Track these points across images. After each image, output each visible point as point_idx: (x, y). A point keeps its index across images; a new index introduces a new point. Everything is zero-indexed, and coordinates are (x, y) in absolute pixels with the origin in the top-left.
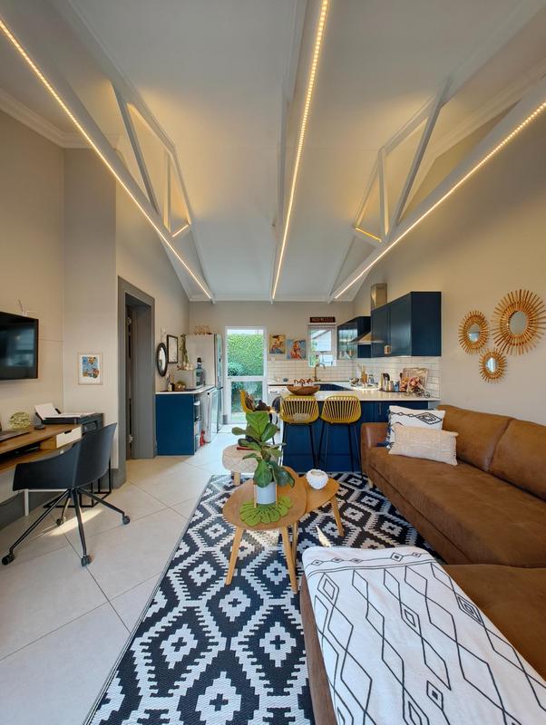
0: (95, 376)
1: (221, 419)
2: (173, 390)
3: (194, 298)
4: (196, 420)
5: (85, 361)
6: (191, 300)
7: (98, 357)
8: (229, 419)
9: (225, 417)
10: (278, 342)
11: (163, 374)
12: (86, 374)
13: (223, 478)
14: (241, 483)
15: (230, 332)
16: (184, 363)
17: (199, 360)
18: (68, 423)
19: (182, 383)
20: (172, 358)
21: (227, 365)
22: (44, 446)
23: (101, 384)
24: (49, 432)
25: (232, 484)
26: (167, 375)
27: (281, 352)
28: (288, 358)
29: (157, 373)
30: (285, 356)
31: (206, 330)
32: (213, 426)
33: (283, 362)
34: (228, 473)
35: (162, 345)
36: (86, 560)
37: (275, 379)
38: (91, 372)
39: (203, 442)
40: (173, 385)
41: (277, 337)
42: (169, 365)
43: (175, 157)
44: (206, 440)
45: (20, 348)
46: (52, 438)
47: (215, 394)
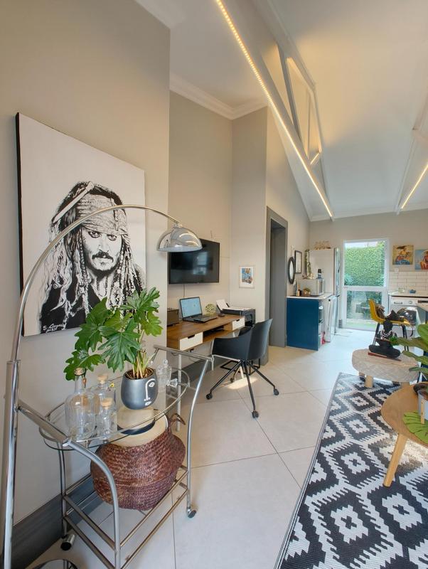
0: (250, 282)
1: (338, 323)
2: (301, 295)
3: (314, 219)
4: (320, 321)
5: (243, 270)
6: (312, 221)
7: (252, 268)
8: (344, 323)
9: (340, 321)
10: (404, 253)
11: (292, 282)
12: (244, 280)
13: (351, 378)
14: (374, 387)
15: (348, 246)
16: (308, 274)
17: (320, 271)
18: (237, 314)
19: (307, 290)
20: (298, 269)
21: (344, 276)
22: (225, 328)
23: (254, 288)
24: (226, 319)
25: (363, 386)
26: (295, 283)
27: (407, 263)
28: (417, 269)
29: (288, 281)
30: (412, 267)
31: (326, 245)
32: (332, 329)
33: (410, 273)
34: (356, 373)
35: (291, 259)
36: (255, 415)
37: (400, 290)
38: (247, 279)
39: (324, 341)
40: (301, 292)
41: (402, 248)
42: (296, 275)
43: (315, 95)
44: (326, 340)
45: (199, 264)
46: (230, 324)
47: (334, 300)
